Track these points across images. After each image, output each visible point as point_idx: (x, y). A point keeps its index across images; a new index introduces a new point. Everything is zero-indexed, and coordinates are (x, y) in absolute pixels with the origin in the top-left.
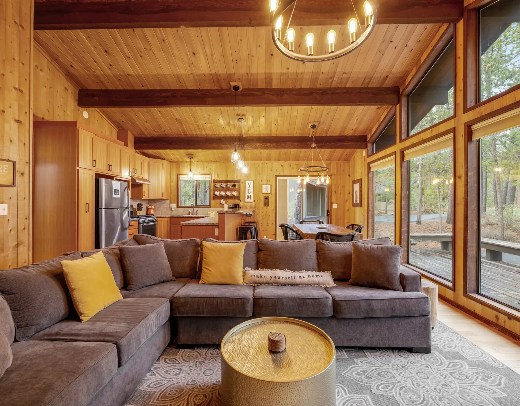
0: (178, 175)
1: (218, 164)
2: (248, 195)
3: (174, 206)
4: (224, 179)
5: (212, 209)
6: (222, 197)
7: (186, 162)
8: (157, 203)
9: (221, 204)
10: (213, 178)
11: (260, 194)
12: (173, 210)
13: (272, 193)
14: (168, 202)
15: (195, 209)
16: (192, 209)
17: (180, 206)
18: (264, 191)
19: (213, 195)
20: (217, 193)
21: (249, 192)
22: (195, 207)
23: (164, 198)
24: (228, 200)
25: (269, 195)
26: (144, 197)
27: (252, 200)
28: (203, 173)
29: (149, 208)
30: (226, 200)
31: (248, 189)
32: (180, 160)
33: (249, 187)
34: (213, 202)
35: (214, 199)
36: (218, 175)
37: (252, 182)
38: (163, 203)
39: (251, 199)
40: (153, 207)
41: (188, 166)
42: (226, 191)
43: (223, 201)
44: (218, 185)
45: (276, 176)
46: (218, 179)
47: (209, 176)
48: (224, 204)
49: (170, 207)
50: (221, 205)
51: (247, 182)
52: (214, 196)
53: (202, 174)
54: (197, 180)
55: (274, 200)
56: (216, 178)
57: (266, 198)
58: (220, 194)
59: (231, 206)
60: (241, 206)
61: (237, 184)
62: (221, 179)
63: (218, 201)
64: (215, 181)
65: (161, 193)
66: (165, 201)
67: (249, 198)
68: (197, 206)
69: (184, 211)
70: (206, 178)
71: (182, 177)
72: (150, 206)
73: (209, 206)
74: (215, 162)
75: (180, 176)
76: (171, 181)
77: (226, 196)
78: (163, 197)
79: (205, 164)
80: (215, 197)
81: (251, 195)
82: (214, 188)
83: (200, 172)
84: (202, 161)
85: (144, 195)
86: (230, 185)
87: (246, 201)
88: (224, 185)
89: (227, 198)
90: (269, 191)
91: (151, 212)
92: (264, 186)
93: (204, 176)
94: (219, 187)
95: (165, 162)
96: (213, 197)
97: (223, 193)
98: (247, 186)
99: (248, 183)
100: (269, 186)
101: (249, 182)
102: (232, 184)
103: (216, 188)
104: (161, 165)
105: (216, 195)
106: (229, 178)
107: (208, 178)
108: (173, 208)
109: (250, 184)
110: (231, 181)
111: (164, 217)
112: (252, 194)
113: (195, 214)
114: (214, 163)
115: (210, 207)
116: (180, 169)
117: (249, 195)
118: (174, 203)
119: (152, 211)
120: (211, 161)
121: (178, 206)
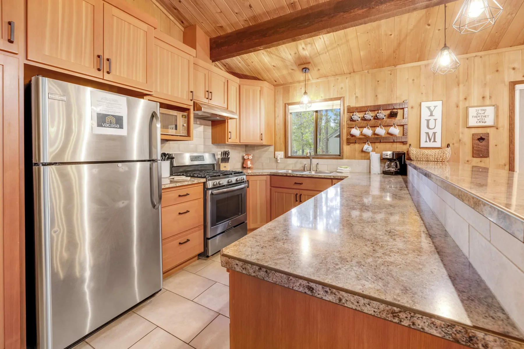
0: (286, 105)
1: (357, 77)
2: (427, 134)
3: (280, 155)
4: (370, 102)
5: (345, 161)
6: (365, 139)
7: (299, 82)
8: (257, 151)
9: (362, 151)
10: (347, 104)
11: (461, 130)
12: (279, 161)
13: (500, 125)
14: (272, 149)
15: (315, 161)
16: (309, 160)
17: (289, 155)
18: (472, 122)
19: (347, 135)
20: (356, 132)
21: (432, 125)
22: (313, 158)
23: (264, 142)
24: (377, 144)
25: (491, 132)
26: (229, 140)
27: (438, 144)
28: (327, 97)
29: (245, 158)
30: (373, 144)
31: (428, 121)
32: (290, 80)
33: (431, 115)
34: (347, 148)
35: (349, 143)
36: (357, 97)
37: (439, 104)
38: (265, 151)
39: (435, 141)
40: (250, 157)
41: (301, 88)
42: (374, 127)
43: (367, 147)
44: (357, 116)
45: (513, 84)
46: (357, 106)
47: (338, 102)
48: (369, 153)
49: (275, 157)
50: (363, 154)
51: (424, 105)
52: (349, 137)
53: (326, 100)
54: (317, 112)
55: (506, 141)
56: (354, 104)
57: (481, 139)
58: (361, 134)
59: (388, 157)
60: (412, 157)
61: (400, 112)
62: (362, 104)
63: (357, 146)
64: (351, 110)
65: (259, 135)
66: (268, 147)
67: (432, 138)
68: (317, 156)
69: (296, 164)
70: (333, 105)
71: (293, 109)
72: (246, 156)
73: (340, 155)
74: (350, 73)
75: (290, 107)
76: (277, 115)
77: (373, 136)
78: (262, 142)
79: (332, 79)
80: (352, 140)
81: (434, 134)
82: (349, 122)
83: (322, 95)
84: (326, 76)
85: (229, 137)
86: (383, 114)
87: (421, 146)
88: (369, 115)
89: (376, 139)
90: (490, 121)
91: (247, 165)
92: (472, 112)
93: (331, 103)
94: (359, 119)
95: (265, 85)
96: (348, 139)
97: (368, 132)
98: (425, 114)
99: (429, 108)
100: (490, 111)
101: (432, 104)
102: (388, 112)
103: (354, 123)
104: (259, 89)
105: (352, 136)
106: (381, 101)
107: (337, 105)
108: (279, 159)
109: (432, 108)
110: (384, 107)
111: (261, 174)
112: (438, 130)
113: (315, 169)
114: (349, 76)
115: (342, 158)
116: (289, 95)
117: (431, 132)
118: (280, 150)
119: (249, 162)
120: (343, 74)
121: (286, 157)
